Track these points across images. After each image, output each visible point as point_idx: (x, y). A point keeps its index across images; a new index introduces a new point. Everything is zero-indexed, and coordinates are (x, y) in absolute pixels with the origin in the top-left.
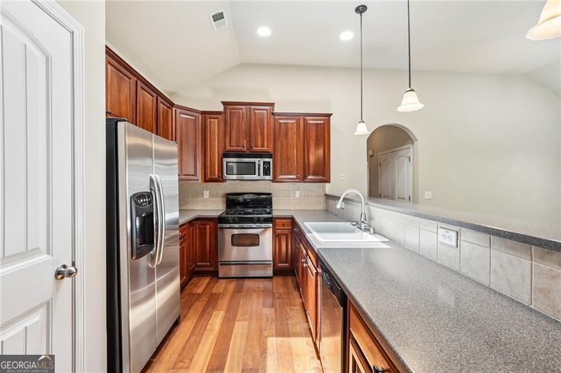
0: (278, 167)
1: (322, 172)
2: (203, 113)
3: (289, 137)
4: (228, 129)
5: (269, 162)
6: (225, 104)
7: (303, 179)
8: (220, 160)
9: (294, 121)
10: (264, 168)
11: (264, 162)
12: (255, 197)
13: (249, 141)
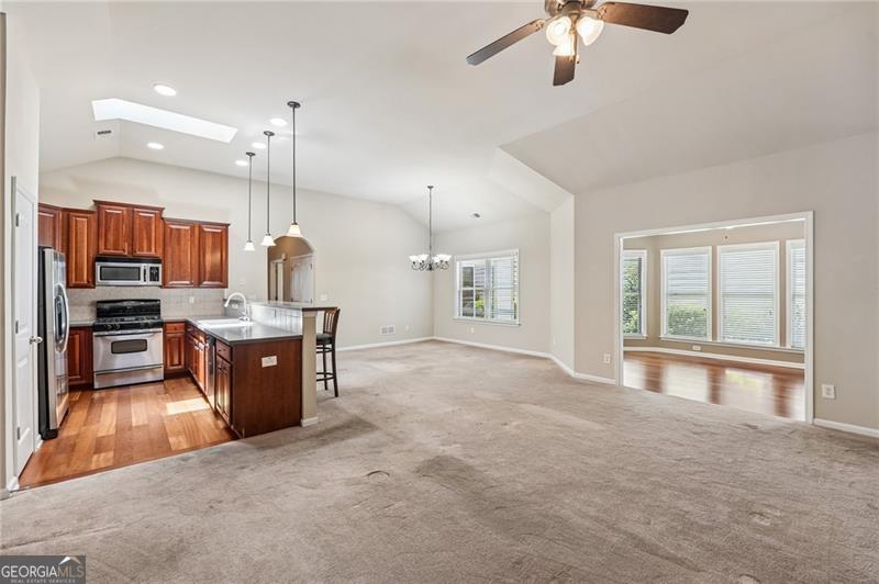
0: (169, 272)
1: (220, 277)
2: (64, 210)
3: (182, 243)
4: (103, 231)
5: (157, 269)
6: (97, 203)
7: (199, 284)
8: (91, 263)
9: (188, 228)
10: (151, 274)
11: (151, 268)
12: (137, 304)
13: (132, 245)
